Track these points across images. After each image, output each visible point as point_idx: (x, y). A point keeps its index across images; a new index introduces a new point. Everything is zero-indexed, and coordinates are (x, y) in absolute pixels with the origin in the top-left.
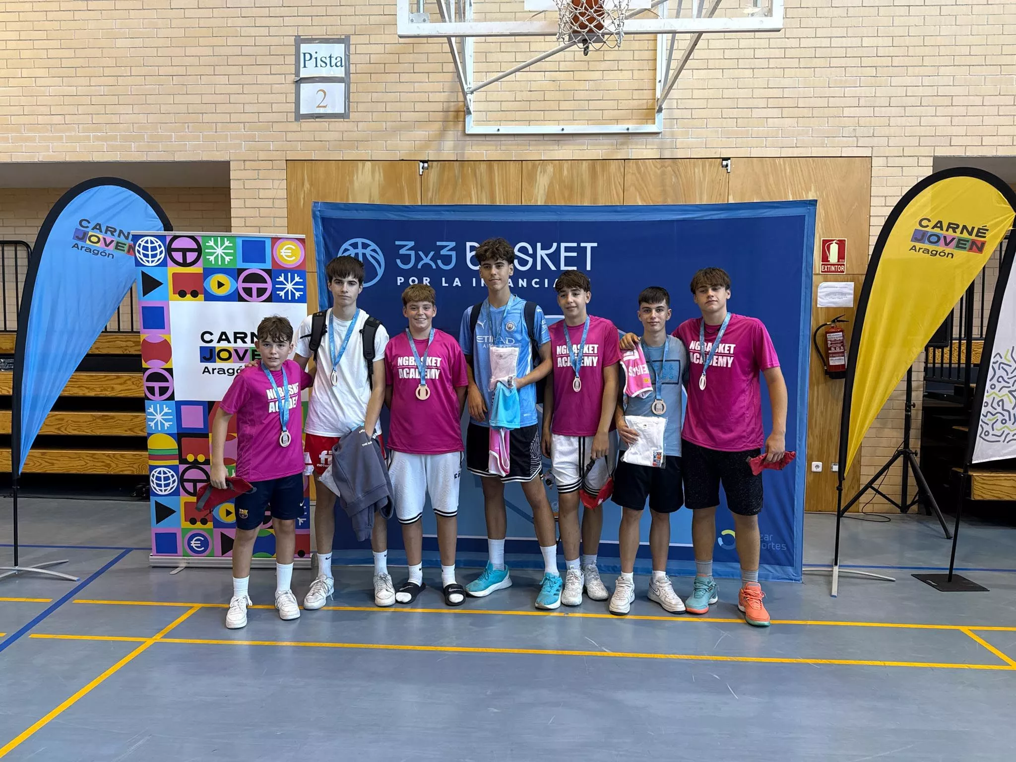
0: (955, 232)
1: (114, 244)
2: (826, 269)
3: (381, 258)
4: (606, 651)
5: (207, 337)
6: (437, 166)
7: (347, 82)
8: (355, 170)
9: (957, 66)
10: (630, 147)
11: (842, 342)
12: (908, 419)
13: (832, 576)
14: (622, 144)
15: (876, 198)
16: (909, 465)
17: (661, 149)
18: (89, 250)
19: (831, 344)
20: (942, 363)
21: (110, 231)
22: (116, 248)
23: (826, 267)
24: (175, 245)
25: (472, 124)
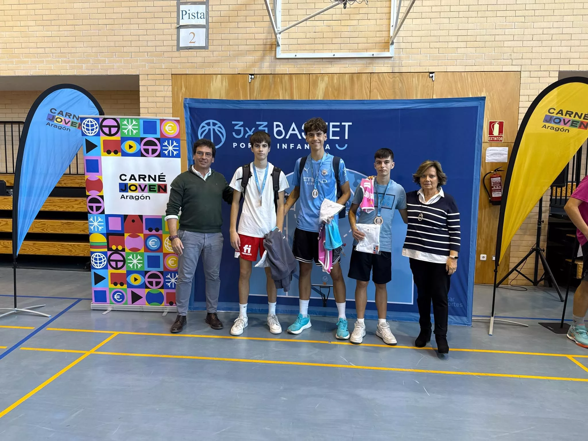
1: (70, 123)
2: (491, 139)
3: (224, 132)
4: (352, 365)
5: (123, 177)
6: (259, 78)
7: (207, 27)
8: (211, 80)
9: (575, 15)
10: (374, 65)
11: (500, 183)
12: (539, 230)
13: (490, 323)
14: (370, 64)
15: (523, 96)
16: (539, 256)
17: (393, 67)
18: (56, 126)
19: (493, 184)
20: (561, 196)
21: (68, 115)
22: (72, 125)
23: (491, 138)
24: (104, 124)
25: (280, 52)
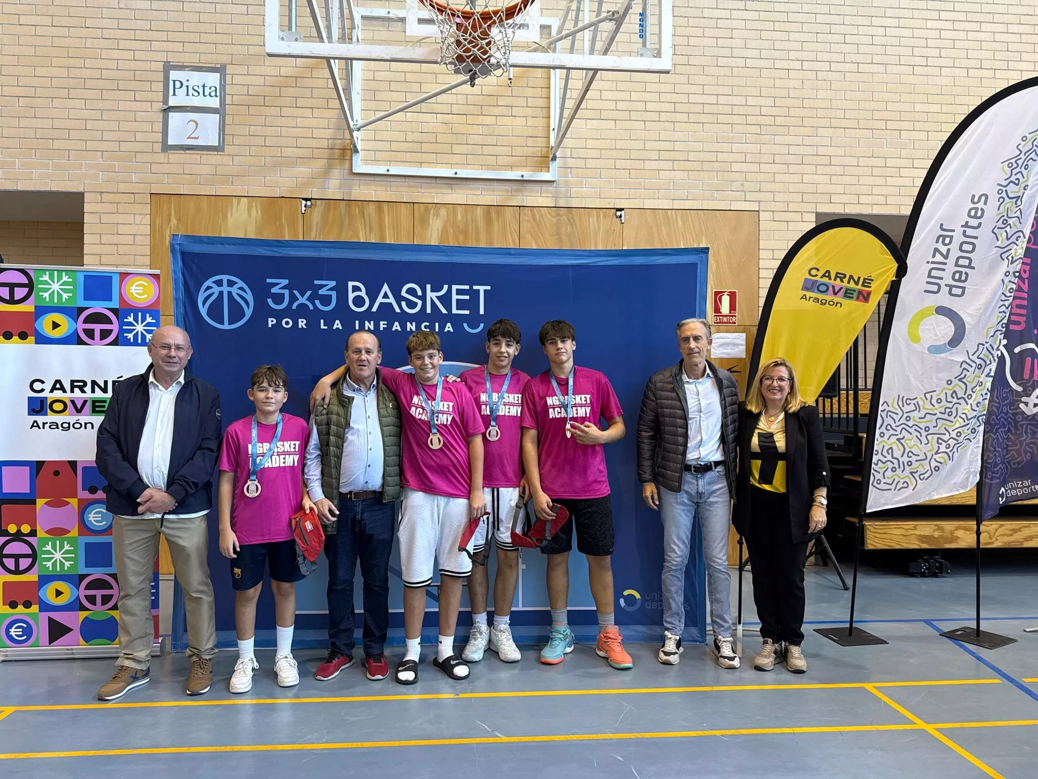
0: (842, 281)
2: (718, 320)
3: (249, 297)
4: (500, 736)
5: (37, 386)
6: (321, 205)
7: (221, 112)
8: (229, 206)
9: (834, 128)
10: (525, 194)
14: (518, 191)
15: (764, 251)
17: (556, 197)
20: (832, 413)
23: (718, 318)
25: (359, 162)
